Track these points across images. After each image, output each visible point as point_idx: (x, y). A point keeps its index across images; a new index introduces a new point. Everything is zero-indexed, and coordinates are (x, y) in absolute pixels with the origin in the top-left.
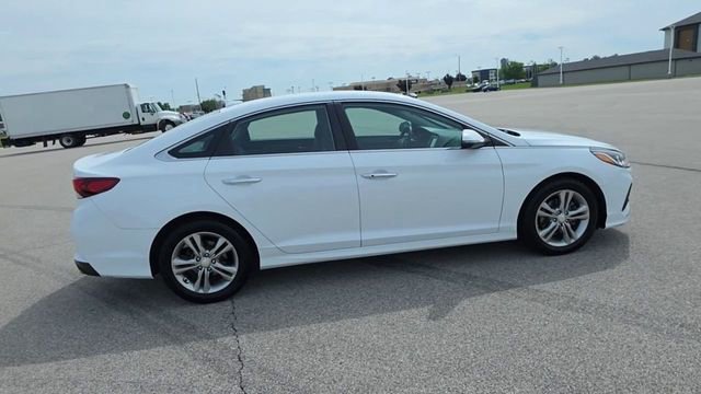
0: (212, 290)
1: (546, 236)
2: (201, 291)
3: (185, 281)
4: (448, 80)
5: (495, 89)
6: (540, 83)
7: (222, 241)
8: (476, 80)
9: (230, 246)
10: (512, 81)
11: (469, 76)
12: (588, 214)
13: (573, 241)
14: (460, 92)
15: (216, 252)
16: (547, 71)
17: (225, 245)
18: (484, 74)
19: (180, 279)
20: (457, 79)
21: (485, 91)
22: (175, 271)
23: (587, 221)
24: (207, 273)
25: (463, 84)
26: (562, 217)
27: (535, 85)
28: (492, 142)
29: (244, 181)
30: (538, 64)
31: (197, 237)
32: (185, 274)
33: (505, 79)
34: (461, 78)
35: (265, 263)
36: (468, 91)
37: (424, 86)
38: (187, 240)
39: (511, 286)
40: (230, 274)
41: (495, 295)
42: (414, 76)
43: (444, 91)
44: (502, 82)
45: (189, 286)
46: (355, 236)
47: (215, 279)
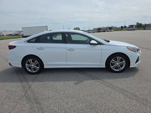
0: (34, 72)
1: (113, 68)
2: (31, 72)
3: (29, 69)
4: (122, 27)
5: (134, 30)
6: (146, 29)
7: (36, 61)
8: (129, 27)
9: (38, 62)
10: (139, 28)
11: (128, 26)
12: (125, 63)
13: (120, 70)
14: (125, 30)
15: (35, 64)
16: (149, 26)
17: (37, 62)
18: (132, 26)
19: (27, 68)
20: (124, 27)
21: (131, 30)
22: (26, 67)
23: (125, 65)
24: (33, 68)
25: (126, 28)
26: (118, 63)
27: (145, 29)
28: (99, 43)
29: (41, 49)
30: (147, 24)
31: (31, 60)
32: (29, 67)
33: (137, 27)
34: (125, 27)
35: (45, 67)
36: (126, 30)
37: (115, 29)
38: (29, 60)
39: (99, 79)
40: (38, 69)
41: (94, 81)
42: (113, 26)
43: (120, 30)
44: (136, 28)
45: (29, 70)
46: (65, 63)
47: (35, 69)
